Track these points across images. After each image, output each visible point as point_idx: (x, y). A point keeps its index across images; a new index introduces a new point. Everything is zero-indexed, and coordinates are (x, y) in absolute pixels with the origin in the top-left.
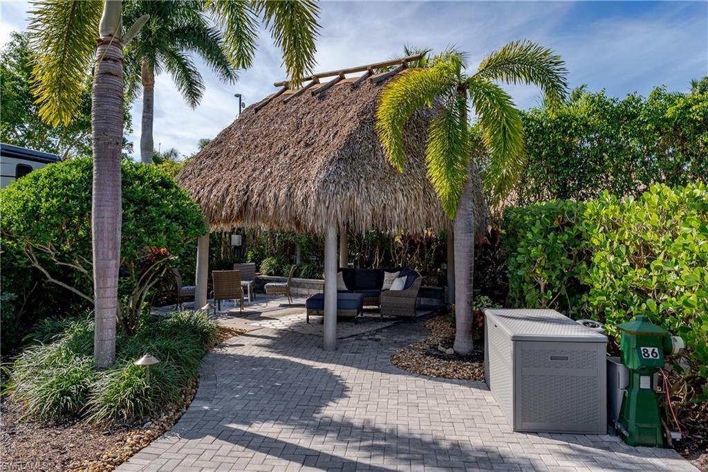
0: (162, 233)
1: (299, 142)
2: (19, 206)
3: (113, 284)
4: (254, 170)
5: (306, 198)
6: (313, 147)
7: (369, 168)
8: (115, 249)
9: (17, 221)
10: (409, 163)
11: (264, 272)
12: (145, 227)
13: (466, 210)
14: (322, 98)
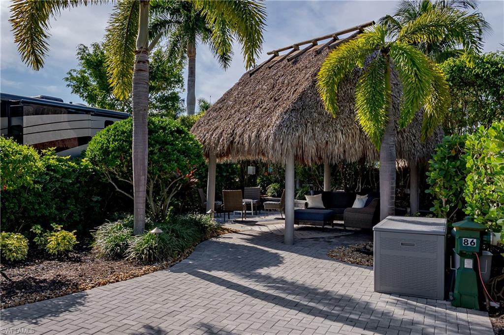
0: (174, 162)
1: (271, 98)
2: (99, 146)
3: (143, 190)
4: (239, 120)
5: (267, 138)
6: (278, 101)
7: (315, 115)
8: (144, 170)
9: (98, 155)
10: (350, 110)
11: (269, 194)
12: (164, 158)
13: (387, 144)
14: (295, 63)
